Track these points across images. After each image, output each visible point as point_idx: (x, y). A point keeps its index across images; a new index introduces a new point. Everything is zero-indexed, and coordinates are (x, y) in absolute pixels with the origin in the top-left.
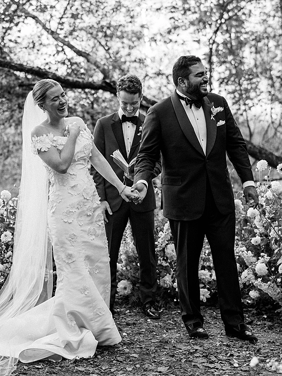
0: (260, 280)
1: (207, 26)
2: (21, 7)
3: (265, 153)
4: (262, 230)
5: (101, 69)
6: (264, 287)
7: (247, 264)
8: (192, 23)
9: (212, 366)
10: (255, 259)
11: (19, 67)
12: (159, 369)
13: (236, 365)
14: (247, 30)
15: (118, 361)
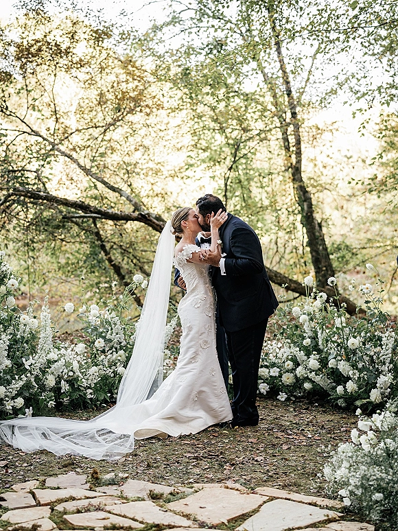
0: (313, 373)
1: (217, 164)
2: (56, 147)
3: (280, 277)
4: (310, 334)
5: (133, 203)
6: (318, 379)
7: (300, 362)
8: (204, 161)
9: (291, 437)
10: (306, 357)
11: (65, 201)
12: (250, 440)
13: (310, 436)
14: (254, 166)
15: (214, 436)
